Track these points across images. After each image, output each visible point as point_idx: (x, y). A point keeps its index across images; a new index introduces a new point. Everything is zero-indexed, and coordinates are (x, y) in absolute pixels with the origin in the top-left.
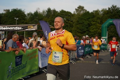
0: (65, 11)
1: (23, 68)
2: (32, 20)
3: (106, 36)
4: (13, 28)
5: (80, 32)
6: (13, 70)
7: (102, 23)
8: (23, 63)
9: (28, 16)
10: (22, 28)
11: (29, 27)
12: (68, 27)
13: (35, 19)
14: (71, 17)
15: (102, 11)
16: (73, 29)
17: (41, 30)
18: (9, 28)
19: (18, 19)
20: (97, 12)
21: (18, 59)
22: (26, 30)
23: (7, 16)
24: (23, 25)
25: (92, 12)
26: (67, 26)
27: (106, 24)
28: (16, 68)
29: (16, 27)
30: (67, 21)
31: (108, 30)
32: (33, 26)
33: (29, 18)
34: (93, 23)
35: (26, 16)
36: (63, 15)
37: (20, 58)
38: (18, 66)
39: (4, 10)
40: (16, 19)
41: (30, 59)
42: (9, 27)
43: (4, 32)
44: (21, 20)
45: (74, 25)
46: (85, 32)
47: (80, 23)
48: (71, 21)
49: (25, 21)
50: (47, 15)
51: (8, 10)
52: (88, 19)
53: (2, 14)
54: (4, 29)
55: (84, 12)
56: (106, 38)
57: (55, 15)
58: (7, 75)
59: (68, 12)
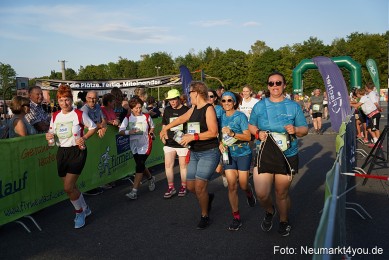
0: (234, 51)
3: (300, 88)
4: (147, 82)
7: (294, 67)
9: (177, 63)
11: (171, 80)
12: (241, 76)
14: (244, 60)
15: (294, 47)
16: (248, 78)
18: (141, 82)
19: (159, 68)
20: (286, 49)
23: (145, 65)
25: (278, 51)
26: (239, 74)
27: (299, 70)
30: (238, 67)
33: (179, 66)
34: (280, 67)
36: (232, 57)
39: (141, 56)
45: (249, 72)
47: (259, 69)
48: (245, 67)
50: (206, 59)
51: (147, 56)
52: (272, 61)
53: (139, 62)
55: (266, 51)
57: (218, 58)
59: (239, 52)
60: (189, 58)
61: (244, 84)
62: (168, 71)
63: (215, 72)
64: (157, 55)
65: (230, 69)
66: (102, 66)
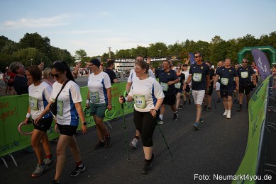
2: (172, 51)
7: (237, 51)
9: (169, 48)
11: (172, 58)
13: (175, 50)
14: (208, 47)
15: (238, 40)
20: (233, 41)
23: (152, 49)
25: (228, 41)
26: (204, 55)
30: (204, 51)
36: (201, 45)
44: (163, 52)
45: (211, 54)
47: (216, 52)
48: (208, 51)
50: (185, 46)
51: (153, 44)
52: (224, 48)
53: (148, 48)
55: (220, 41)
57: (193, 46)
59: (205, 42)
60: (176, 46)
64: (158, 44)
66: (128, 50)
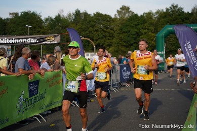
0: (101, 14)
1: (41, 99)
2: (52, 29)
3: (162, 51)
4: (24, 40)
5: (124, 46)
6: (25, 102)
7: (156, 31)
8: (41, 91)
9: (46, 22)
10: (38, 40)
11: (47, 38)
12: (107, 38)
13: (57, 27)
14: (110, 23)
15: (157, 13)
16: (114, 40)
17: (65, 43)
18: (17, 40)
19: (30, 26)
20: (149, 14)
21: (33, 86)
22: (44, 43)
23: (14, 23)
24: (38, 36)
25: (141, 15)
26: (105, 36)
27: (162, 33)
28: (30, 99)
29: (28, 38)
30: (105, 29)
31: (165, 42)
32: (54, 37)
33: (48, 26)
34: (144, 31)
35: (43, 22)
36: (99, 19)
37: (35, 85)
38: (33, 97)
39: (10, 14)
40: (27, 27)
41: (50, 86)
42: (19, 39)
43: (10, 47)
44: (35, 28)
45: (115, 34)
46: (132, 45)
47: (124, 32)
48: (111, 29)
49: (42, 30)
50: (74, 20)
51: (17, 14)
52: (136, 25)
53: (8, 19)
54: (11, 41)
55: (130, 15)
56: (163, 53)
57: (86, 20)
58: (18, 110)
59: (106, 15)
60: (58, 18)
61: (110, 45)
62: (38, 29)
63: (83, 33)
64: (26, 14)
65: (97, 31)
